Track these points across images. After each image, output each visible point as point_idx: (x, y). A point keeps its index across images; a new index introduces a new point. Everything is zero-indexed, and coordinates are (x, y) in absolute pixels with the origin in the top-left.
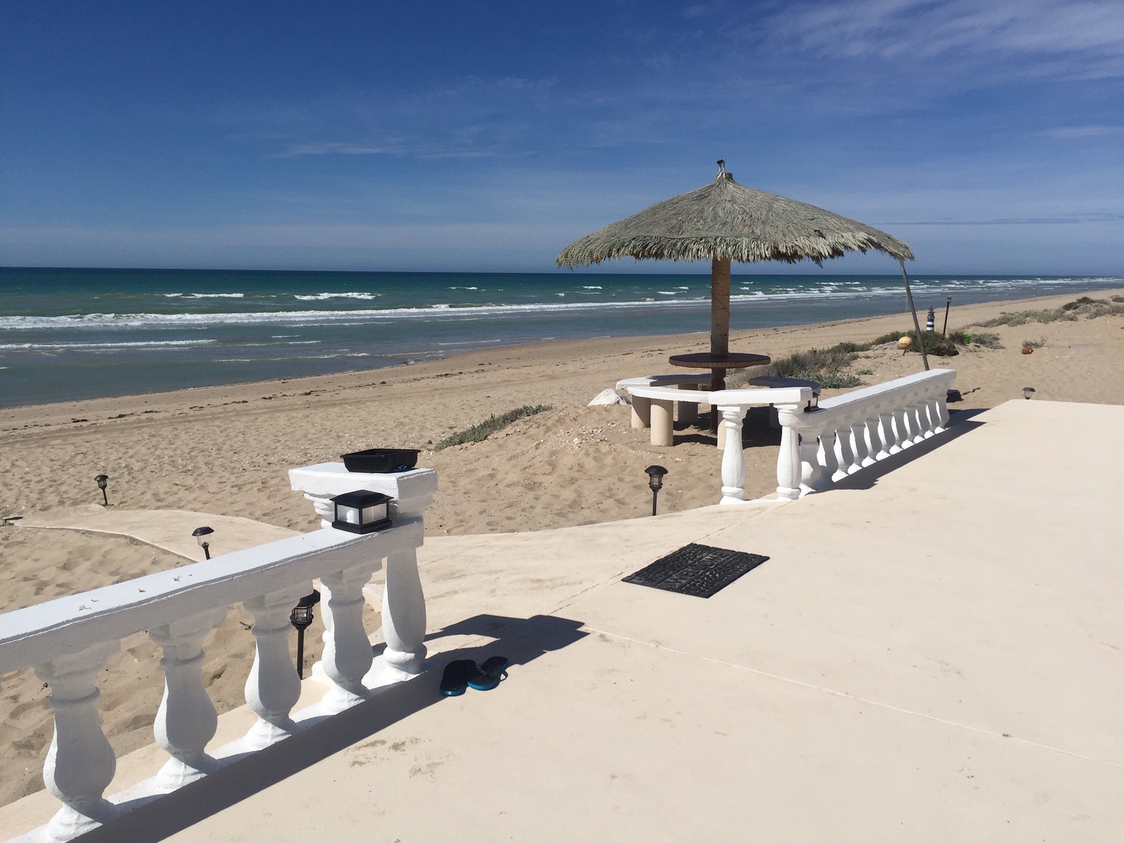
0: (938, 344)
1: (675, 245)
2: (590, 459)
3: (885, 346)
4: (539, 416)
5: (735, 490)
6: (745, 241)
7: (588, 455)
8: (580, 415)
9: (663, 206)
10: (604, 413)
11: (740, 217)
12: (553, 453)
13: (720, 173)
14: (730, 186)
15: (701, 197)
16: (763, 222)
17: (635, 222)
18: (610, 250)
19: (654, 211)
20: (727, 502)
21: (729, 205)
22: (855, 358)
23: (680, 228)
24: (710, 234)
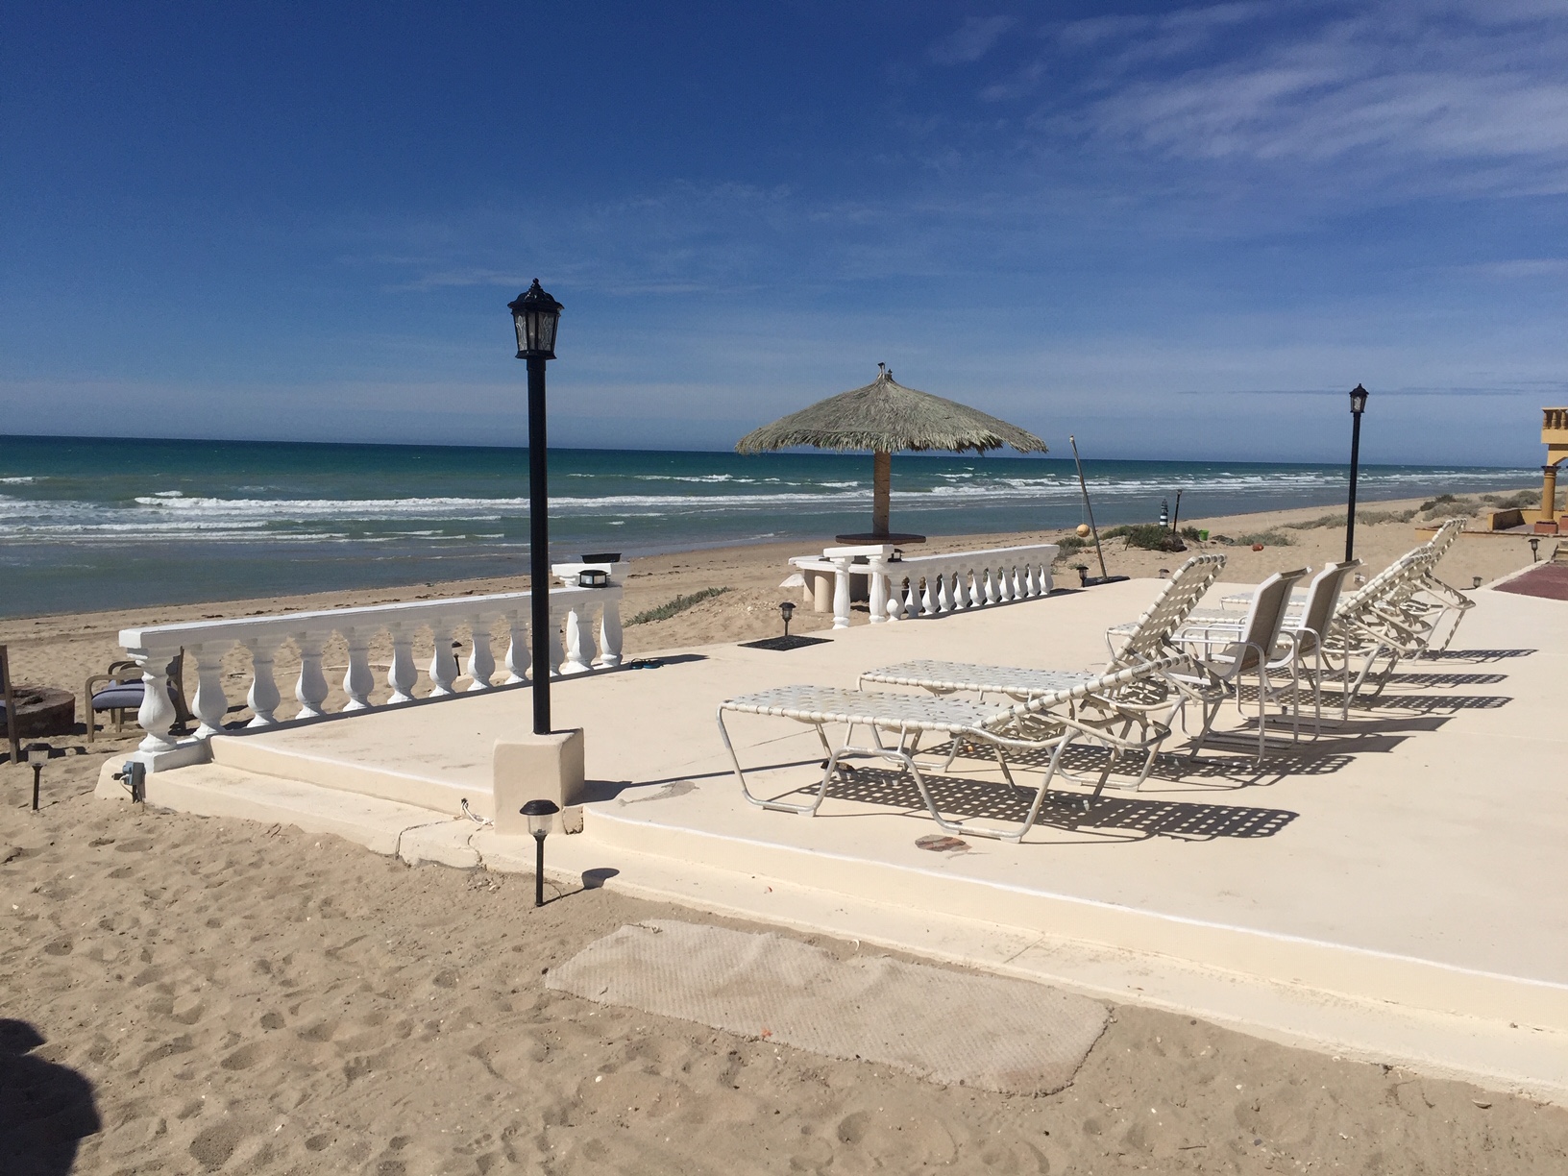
0: (1163, 539)
1: (829, 438)
2: (759, 621)
3: (1110, 541)
4: (723, 595)
5: (842, 619)
6: (885, 436)
7: (757, 618)
8: (762, 594)
9: (828, 402)
10: (785, 593)
11: (887, 415)
12: (729, 619)
13: (881, 373)
14: (889, 385)
15: (862, 395)
16: (905, 420)
17: (802, 416)
18: (777, 442)
19: (820, 407)
20: (837, 627)
21: (881, 404)
22: (1076, 552)
23: (837, 423)
24: (858, 429)
